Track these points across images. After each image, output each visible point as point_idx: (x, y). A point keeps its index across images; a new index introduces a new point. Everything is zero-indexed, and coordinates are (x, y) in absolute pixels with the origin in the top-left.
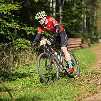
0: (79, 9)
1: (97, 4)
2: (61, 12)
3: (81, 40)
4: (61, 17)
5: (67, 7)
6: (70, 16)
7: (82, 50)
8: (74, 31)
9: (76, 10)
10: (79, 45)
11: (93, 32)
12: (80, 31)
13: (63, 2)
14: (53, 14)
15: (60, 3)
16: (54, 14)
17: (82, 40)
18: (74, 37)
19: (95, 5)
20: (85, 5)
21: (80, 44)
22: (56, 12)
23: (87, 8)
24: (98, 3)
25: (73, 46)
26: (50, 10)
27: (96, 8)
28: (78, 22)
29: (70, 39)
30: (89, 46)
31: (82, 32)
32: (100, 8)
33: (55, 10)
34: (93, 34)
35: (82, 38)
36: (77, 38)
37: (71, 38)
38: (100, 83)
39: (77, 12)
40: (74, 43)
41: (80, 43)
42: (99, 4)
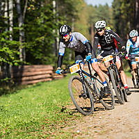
0: (48, 20)
1: (75, 14)
2: (22, 26)
3: (52, 68)
4: (21, 34)
5: (31, 18)
6: (34, 31)
7: (54, 82)
8: (41, 54)
9: (44, 23)
10: (49, 75)
11: (70, 55)
12: (51, 55)
13: (25, 12)
14: (9, 30)
15: (19, 12)
16: (11, 29)
17: (54, 67)
18: (41, 64)
19: (72, 15)
20: (57, 15)
21: (51, 74)
22: (14, 26)
23: (60, 19)
24: (77, 11)
25: (40, 77)
26: (4, 22)
27: (73, 19)
28: (47, 41)
29: (36, 66)
30: (65, 76)
31: (54, 55)
32: (79, 19)
33: (11, 23)
34: (70, 59)
35: (53, 65)
36: (45, 64)
37: (36, 64)
38: (78, 132)
39: (45, 26)
40: (41, 73)
41: (51, 72)
42: (79, 14)
